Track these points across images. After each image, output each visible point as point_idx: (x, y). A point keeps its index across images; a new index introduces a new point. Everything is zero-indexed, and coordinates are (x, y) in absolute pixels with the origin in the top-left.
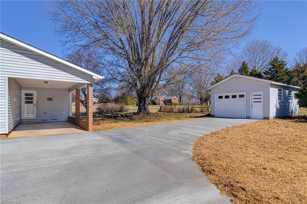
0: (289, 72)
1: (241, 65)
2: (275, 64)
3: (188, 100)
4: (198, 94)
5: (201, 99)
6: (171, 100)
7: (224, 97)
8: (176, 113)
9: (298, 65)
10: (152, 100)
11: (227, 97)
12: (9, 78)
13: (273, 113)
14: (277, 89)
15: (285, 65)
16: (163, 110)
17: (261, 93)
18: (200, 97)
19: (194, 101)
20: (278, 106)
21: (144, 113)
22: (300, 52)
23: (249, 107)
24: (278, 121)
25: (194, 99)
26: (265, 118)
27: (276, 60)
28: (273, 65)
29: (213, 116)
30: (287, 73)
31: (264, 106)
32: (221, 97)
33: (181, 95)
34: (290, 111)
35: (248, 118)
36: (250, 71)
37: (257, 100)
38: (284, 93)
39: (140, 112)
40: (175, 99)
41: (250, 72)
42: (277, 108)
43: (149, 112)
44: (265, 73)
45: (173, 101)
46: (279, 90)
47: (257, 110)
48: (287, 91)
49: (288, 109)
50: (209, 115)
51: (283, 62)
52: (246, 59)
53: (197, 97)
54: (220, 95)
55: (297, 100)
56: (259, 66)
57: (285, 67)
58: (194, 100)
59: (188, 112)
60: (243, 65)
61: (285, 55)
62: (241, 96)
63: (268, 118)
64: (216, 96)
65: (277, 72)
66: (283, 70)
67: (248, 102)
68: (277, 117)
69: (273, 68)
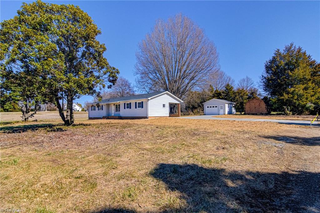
2: (228, 87)
9: (238, 89)
11: (211, 107)
13: (226, 113)
15: (233, 88)
17: (223, 106)
22: (241, 80)
23: (219, 111)
24: (229, 115)
27: (228, 85)
28: (226, 88)
29: (205, 115)
30: (234, 93)
31: (224, 110)
32: (208, 107)
35: (219, 114)
37: (222, 108)
38: (230, 106)
41: (214, 91)
42: (228, 111)
44: (222, 92)
46: (228, 105)
47: (221, 111)
49: (232, 112)
50: (204, 115)
51: (231, 87)
55: (234, 108)
56: (219, 87)
60: (210, 87)
61: (233, 81)
62: (216, 107)
63: (225, 114)
64: (206, 107)
65: (229, 92)
66: (232, 91)
67: (218, 109)
68: (228, 114)
69: (227, 90)
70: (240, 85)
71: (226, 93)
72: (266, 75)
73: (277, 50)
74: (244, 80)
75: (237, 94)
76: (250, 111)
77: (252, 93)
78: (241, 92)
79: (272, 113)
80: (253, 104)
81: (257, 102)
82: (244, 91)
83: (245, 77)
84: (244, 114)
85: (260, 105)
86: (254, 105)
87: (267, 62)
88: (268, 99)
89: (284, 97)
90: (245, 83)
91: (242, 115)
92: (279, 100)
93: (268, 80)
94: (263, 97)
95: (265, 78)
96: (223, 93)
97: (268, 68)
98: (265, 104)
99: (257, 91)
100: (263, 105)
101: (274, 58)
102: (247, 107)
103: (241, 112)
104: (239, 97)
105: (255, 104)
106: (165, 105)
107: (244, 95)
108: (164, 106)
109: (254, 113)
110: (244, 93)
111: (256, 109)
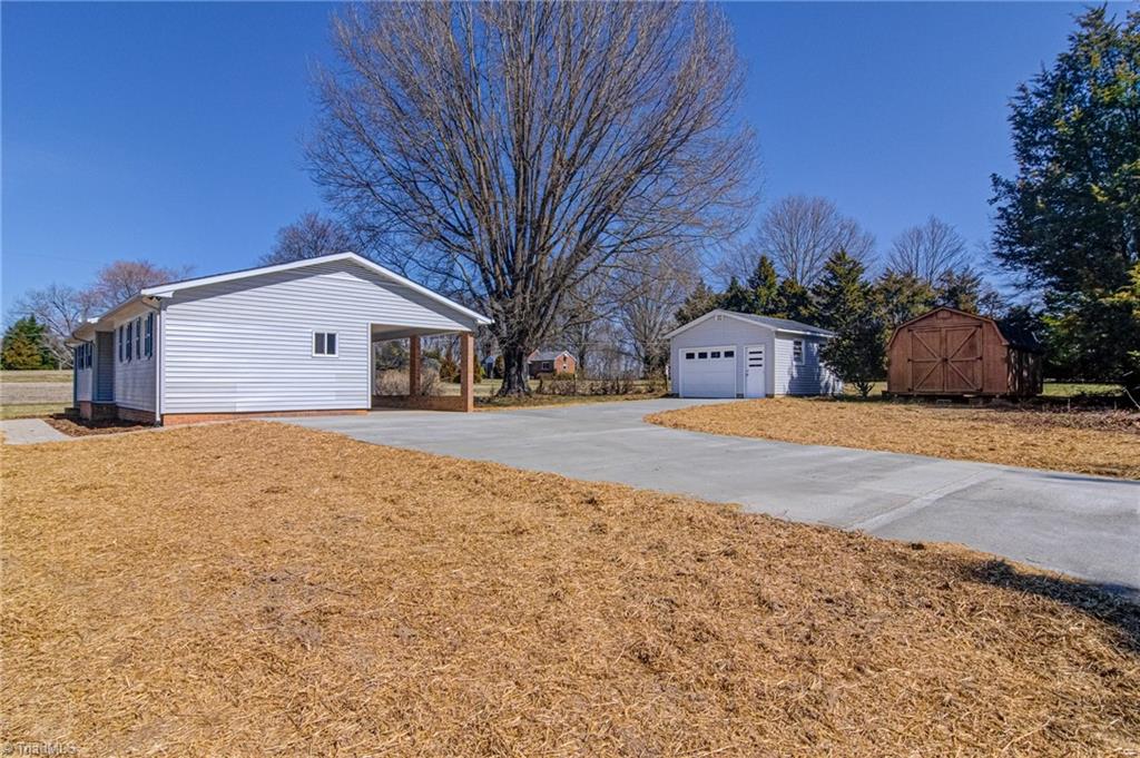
0: (869, 290)
1: (756, 264)
2: (837, 268)
3: (602, 365)
4: (639, 344)
5: (647, 361)
6: (552, 362)
7: (697, 356)
8: (584, 395)
9: (889, 274)
10: (487, 361)
11: (703, 355)
12: (372, 325)
13: (781, 385)
14: (791, 342)
15: (863, 271)
16: (546, 389)
17: (761, 349)
18: (643, 355)
19: (623, 368)
20: (795, 375)
21: (519, 391)
22: (904, 236)
23: (741, 375)
24: (789, 400)
25: (624, 362)
26: (767, 396)
27: (840, 258)
28: (832, 271)
29: (676, 396)
30: (866, 294)
31: (765, 373)
32: (690, 356)
33: (584, 348)
34: (823, 384)
35: (740, 396)
36: (779, 282)
37: (755, 361)
38: (809, 349)
39: (509, 387)
40: (565, 358)
41: (777, 287)
42: (792, 377)
43: (530, 389)
44: (813, 291)
45: (559, 368)
46: (796, 343)
47: (755, 381)
48: (815, 345)
49: (819, 382)
50: (667, 396)
51: (856, 264)
52: (771, 251)
53: (634, 353)
54: (690, 351)
57: (863, 278)
58: (623, 365)
59: (617, 393)
60: (760, 267)
61: (870, 242)
62: (729, 354)
63: (772, 396)
64: (682, 353)
65: (841, 292)
66: (857, 285)
67: (740, 365)
68: (791, 394)
69: (835, 278)
70: (899, 259)
71: (828, 294)
72: (1012, 171)
73: (1089, 12)
74: (920, 237)
75: (880, 297)
76: (915, 378)
77: (952, 294)
78: (898, 286)
79: (1051, 390)
80: (933, 342)
81: (954, 328)
82: (914, 281)
83: (923, 223)
84: (886, 397)
85: (973, 347)
86: (937, 347)
87: (1023, 89)
88: (1029, 319)
89: (1133, 291)
90: (922, 248)
91: (875, 399)
92: (1094, 313)
93: (1026, 195)
94: (1007, 310)
95: (1011, 189)
96: (817, 292)
97: (1030, 127)
98: (1006, 343)
99: (975, 281)
100: (995, 349)
101: (1069, 62)
102: (898, 356)
103: (862, 382)
104: (891, 312)
105: (943, 341)
106: (337, 337)
107: (913, 302)
108: (326, 343)
109: (937, 390)
110: (915, 294)
111: (952, 365)
